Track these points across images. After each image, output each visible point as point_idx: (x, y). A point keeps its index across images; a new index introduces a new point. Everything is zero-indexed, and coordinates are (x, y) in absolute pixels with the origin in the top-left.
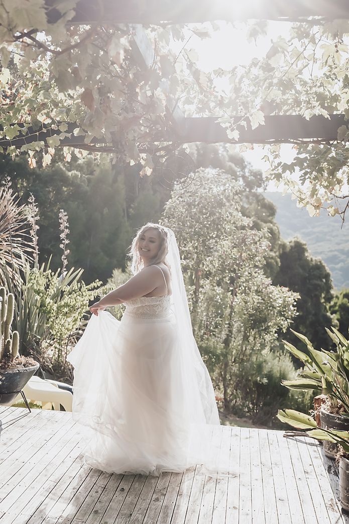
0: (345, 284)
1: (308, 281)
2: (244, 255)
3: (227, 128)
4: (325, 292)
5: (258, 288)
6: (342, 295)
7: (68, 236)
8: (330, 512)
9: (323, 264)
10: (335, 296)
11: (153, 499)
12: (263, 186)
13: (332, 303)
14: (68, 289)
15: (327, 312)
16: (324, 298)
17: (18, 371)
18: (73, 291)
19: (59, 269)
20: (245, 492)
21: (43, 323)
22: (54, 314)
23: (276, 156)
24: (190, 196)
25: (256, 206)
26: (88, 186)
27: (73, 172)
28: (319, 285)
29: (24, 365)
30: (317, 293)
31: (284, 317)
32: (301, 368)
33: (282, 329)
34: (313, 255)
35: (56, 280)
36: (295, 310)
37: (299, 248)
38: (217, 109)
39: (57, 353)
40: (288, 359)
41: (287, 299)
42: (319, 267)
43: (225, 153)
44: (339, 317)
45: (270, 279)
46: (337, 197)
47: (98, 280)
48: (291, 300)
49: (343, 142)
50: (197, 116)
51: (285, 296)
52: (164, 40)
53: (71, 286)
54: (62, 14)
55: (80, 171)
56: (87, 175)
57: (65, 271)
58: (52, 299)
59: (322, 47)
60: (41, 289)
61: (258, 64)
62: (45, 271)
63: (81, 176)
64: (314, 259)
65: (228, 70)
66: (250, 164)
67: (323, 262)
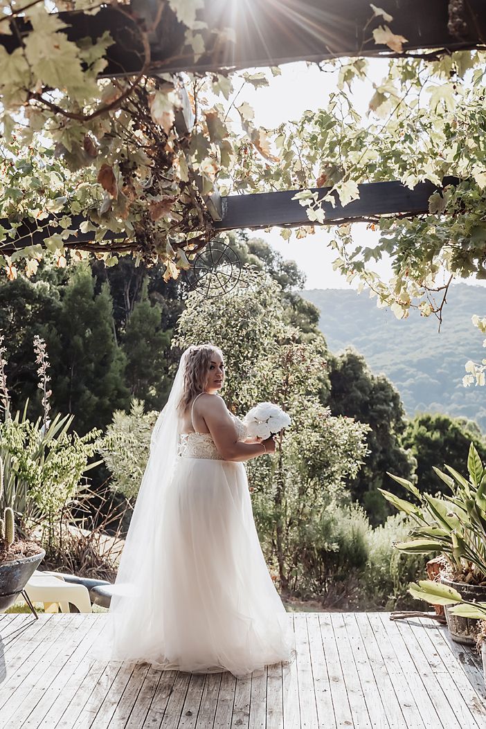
0: (417, 407)
1: (370, 407)
2: (291, 378)
3: (307, 207)
4: (394, 420)
5: (314, 421)
6: (418, 421)
7: (48, 372)
8: (476, 715)
9: (389, 383)
10: (408, 424)
11: (234, 722)
12: (299, 283)
13: (405, 434)
14: (55, 443)
15: (400, 447)
16: (393, 428)
17: (18, 563)
18: (63, 446)
19: (40, 418)
20: (356, 700)
21: (24, 494)
22: (40, 480)
23: (347, 241)
24: (212, 304)
25: (292, 311)
26: (61, 300)
27: (39, 282)
28: (385, 411)
29: (25, 554)
30: (384, 422)
31: (352, 457)
32: (381, 525)
33: (349, 474)
34: (373, 371)
35: (37, 434)
36: (365, 447)
37: (354, 364)
38: (262, 182)
39: (47, 533)
40: (361, 514)
41: (354, 434)
42: (383, 387)
43: (243, 243)
44: (417, 453)
45: (328, 408)
46: (429, 290)
47: (95, 428)
48: (359, 435)
49: (436, 216)
50: (235, 194)
51: (351, 429)
52: (221, 92)
53: (59, 438)
54: (89, 65)
55: (48, 281)
56: (58, 285)
57: (48, 419)
58: (34, 459)
59: (430, 89)
60: (18, 447)
61: (312, 118)
62: (20, 422)
63: (50, 288)
64: (375, 376)
65: (272, 129)
66: (278, 254)
67: (387, 379)
